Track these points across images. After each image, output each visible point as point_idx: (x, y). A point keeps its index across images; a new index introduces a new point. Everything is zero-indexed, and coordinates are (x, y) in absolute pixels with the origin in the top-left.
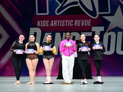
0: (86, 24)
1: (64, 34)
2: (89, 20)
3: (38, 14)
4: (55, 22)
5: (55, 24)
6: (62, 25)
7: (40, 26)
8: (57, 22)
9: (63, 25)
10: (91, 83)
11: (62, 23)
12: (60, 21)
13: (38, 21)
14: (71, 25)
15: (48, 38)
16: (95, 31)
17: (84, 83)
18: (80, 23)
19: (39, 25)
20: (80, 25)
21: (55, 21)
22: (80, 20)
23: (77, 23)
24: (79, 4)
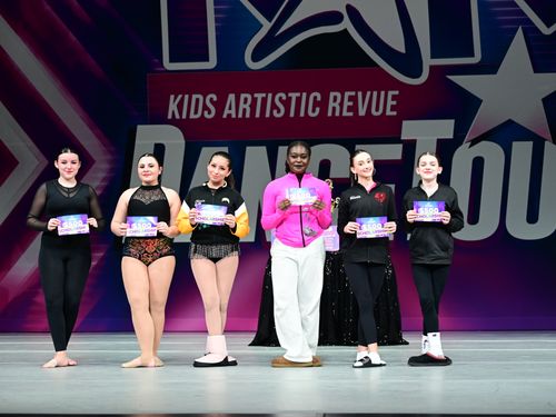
0: (377, 110)
1: (282, 150)
2: (391, 93)
3: (169, 66)
4: (246, 100)
5: (244, 110)
6: (275, 112)
7: (177, 117)
8: (254, 101)
9: (279, 111)
10: (397, 361)
11: (274, 106)
12: (264, 95)
13: (172, 97)
14: (314, 111)
15: (216, 167)
16: (415, 141)
17: (367, 361)
18: (351, 104)
19: (173, 113)
20: (351, 114)
21: (243, 96)
22: (353, 93)
23: (338, 104)
24: (346, 24)
